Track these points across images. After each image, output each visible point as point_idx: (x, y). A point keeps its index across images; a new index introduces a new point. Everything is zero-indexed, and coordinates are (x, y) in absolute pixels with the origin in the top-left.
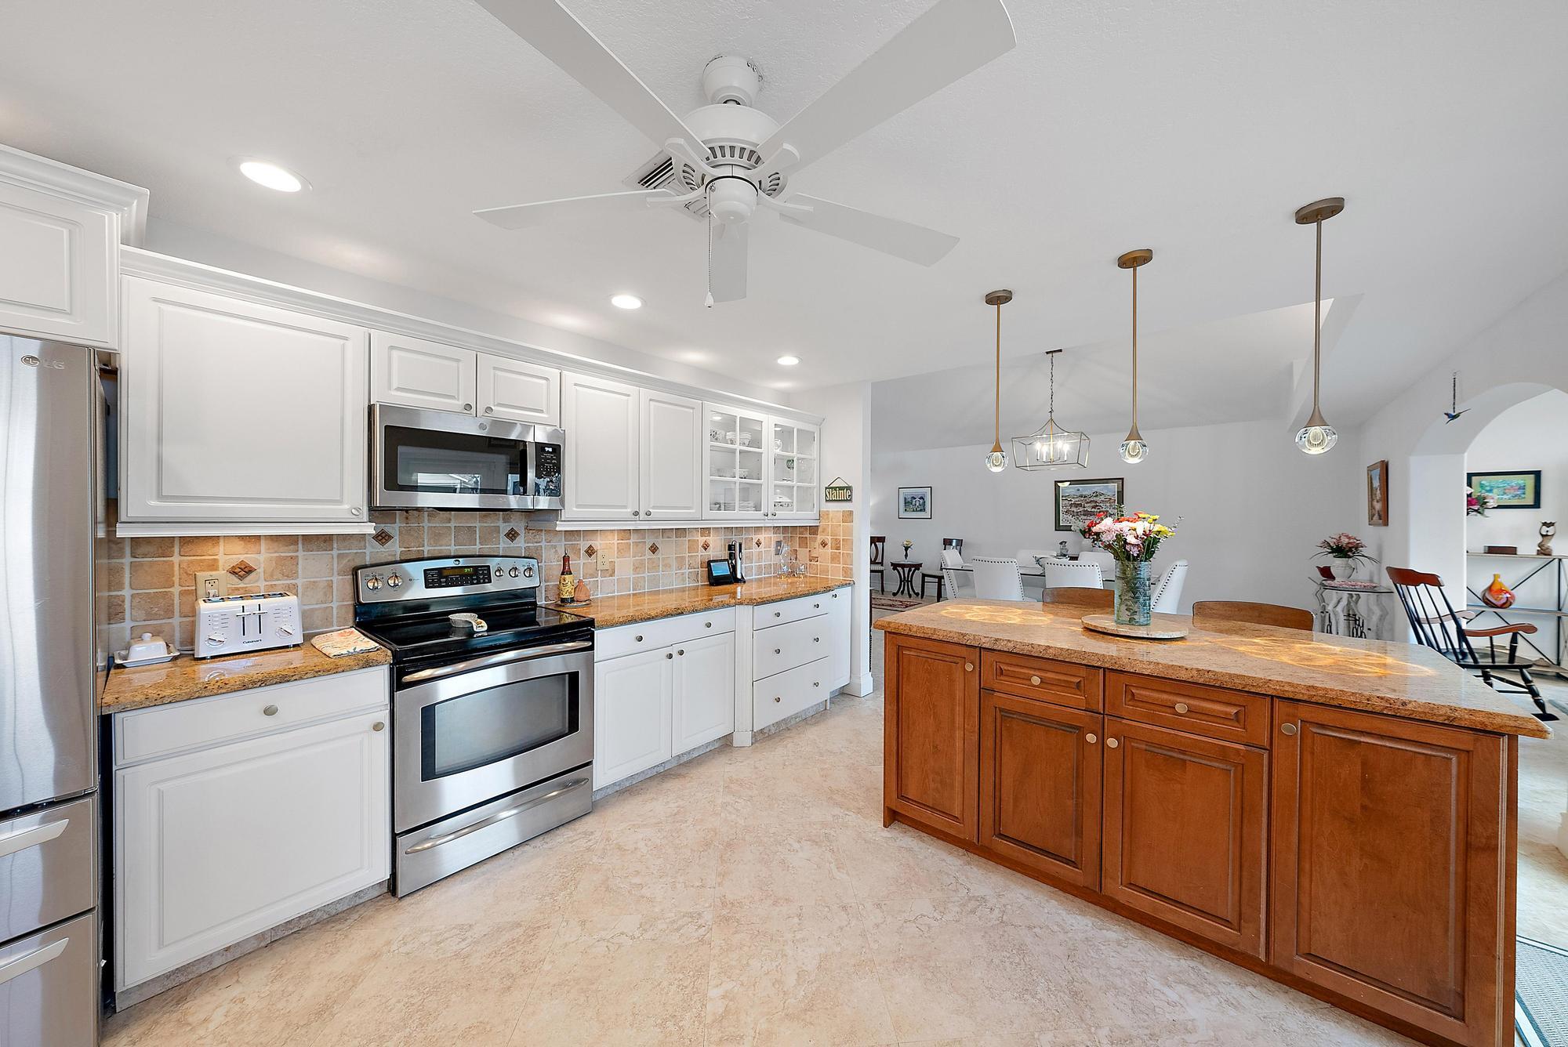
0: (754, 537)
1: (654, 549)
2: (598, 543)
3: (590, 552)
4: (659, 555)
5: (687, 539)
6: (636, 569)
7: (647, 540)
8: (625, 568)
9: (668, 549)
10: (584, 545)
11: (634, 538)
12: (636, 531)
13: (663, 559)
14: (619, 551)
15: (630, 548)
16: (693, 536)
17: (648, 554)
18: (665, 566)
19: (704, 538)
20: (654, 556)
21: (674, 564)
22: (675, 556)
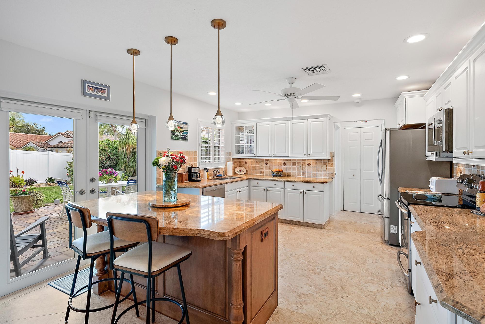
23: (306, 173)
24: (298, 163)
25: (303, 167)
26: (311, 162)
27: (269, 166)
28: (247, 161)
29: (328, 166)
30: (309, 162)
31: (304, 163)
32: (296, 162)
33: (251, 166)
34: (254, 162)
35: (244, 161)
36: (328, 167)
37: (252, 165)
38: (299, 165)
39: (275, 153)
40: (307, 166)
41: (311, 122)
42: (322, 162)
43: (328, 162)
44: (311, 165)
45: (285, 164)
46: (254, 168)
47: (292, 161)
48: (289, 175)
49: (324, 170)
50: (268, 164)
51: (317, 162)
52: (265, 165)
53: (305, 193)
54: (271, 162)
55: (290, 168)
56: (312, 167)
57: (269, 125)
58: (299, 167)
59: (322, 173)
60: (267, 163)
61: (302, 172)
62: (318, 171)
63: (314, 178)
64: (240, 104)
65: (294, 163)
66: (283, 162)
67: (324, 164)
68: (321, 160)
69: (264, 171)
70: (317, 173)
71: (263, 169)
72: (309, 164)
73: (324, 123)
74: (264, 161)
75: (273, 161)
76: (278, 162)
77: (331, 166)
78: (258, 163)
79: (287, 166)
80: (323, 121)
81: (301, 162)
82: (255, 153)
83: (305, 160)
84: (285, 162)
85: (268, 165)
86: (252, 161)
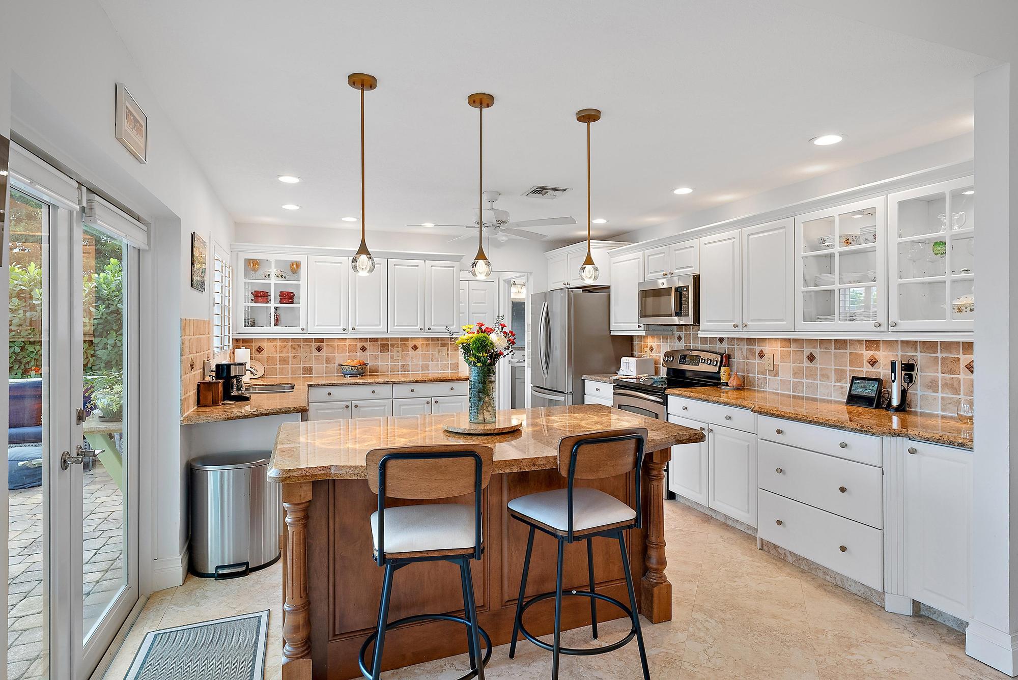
0: (961, 356)
1: (811, 358)
2: (767, 349)
3: (761, 355)
4: (818, 364)
5: (848, 351)
6: (795, 374)
7: (805, 349)
8: (786, 371)
9: (827, 361)
10: (757, 349)
11: (793, 347)
12: (795, 340)
13: (821, 369)
14: (781, 357)
15: (790, 355)
16: (855, 349)
17: (806, 363)
18: (822, 375)
19: (871, 353)
20: (811, 365)
21: (833, 376)
22: (833, 368)
23: (409, 364)
24: (392, 345)
25: (403, 353)
26: (419, 344)
27: (325, 355)
28: (264, 345)
29: (449, 349)
30: (415, 343)
31: (406, 345)
32: (389, 343)
33: (276, 356)
34: (285, 347)
35: (253, 344)
36: (449, 352)
37: (278, 355)
38: (395, 349)
39: (355, 326)
40: (411, 352)
41: (432, 266)
42: (440, 342)
43: (450, 343)
44: (420, 348)
45: (364, 349)
46: (284, 361)
47: (379, 343)
48: (374, 372)
49: (444, 357)
50: (324, 350)
51: (430, 342)
52: (315, 353)
53: (436, 402)
54: (331, 346)
55: (376, 357)
56: (420, 353)
57: (341, 263)
58: (395, 353)
59: (440, 362)
60: (319, 349)
61: (400, 363)
62: (432, 361)
63: (424, 373)
64: (296, 208)
65: (384, 345)
66: (359, 345)
67: (443, 345)
68: (438, 339)
69: (313, 366)
70: (430, 363)
71: (310, 362)
72: (415, 348)
73: (455, 270)
74: (313, 344)
75: (336, 343)
76: (347, 344)
77: (455, 350)
78: (294, 349)
79: (368, 354)
80: (454, 267)
81: (400, 343)
82: (303, 324)
83: (407, 339)
84: (364, 344)
85: (324, 353)
86: (278, 344)
